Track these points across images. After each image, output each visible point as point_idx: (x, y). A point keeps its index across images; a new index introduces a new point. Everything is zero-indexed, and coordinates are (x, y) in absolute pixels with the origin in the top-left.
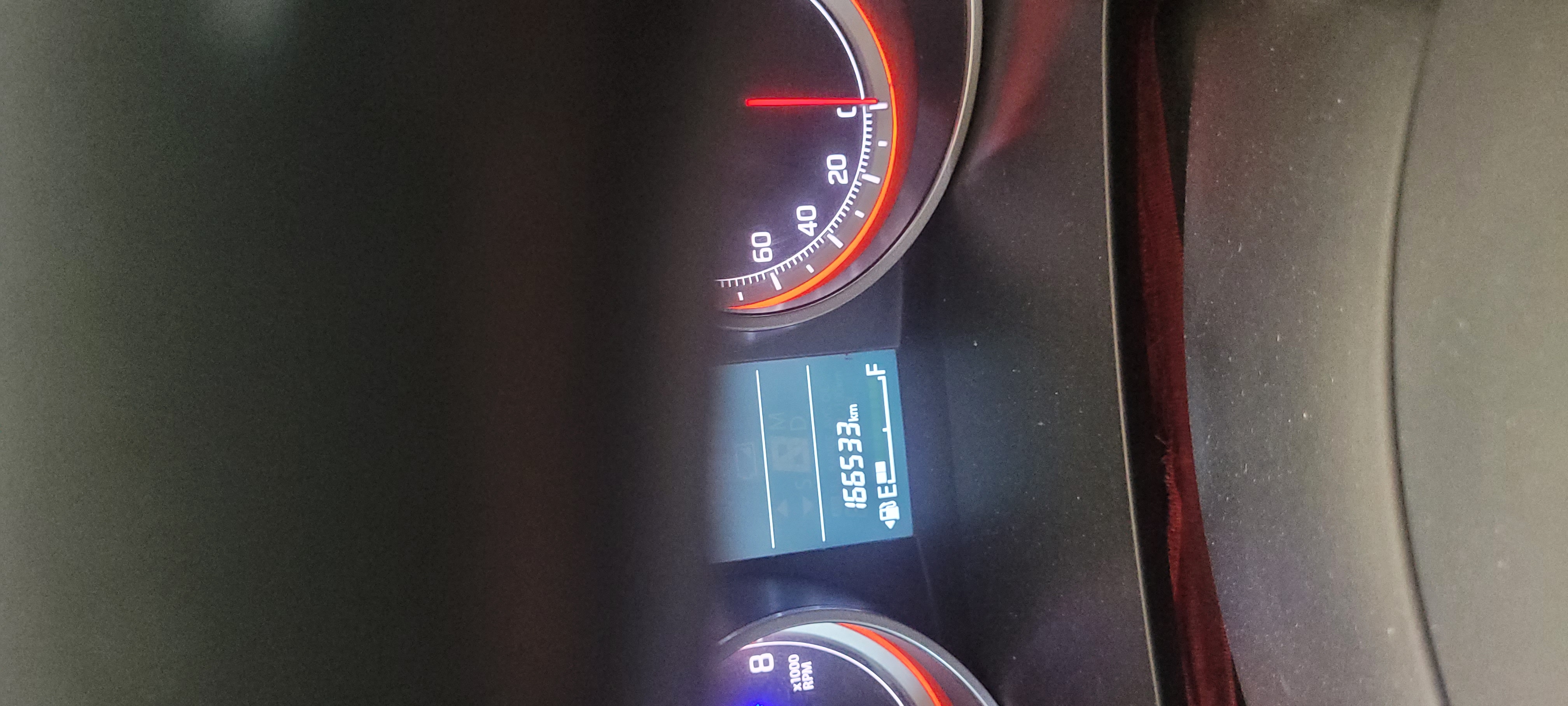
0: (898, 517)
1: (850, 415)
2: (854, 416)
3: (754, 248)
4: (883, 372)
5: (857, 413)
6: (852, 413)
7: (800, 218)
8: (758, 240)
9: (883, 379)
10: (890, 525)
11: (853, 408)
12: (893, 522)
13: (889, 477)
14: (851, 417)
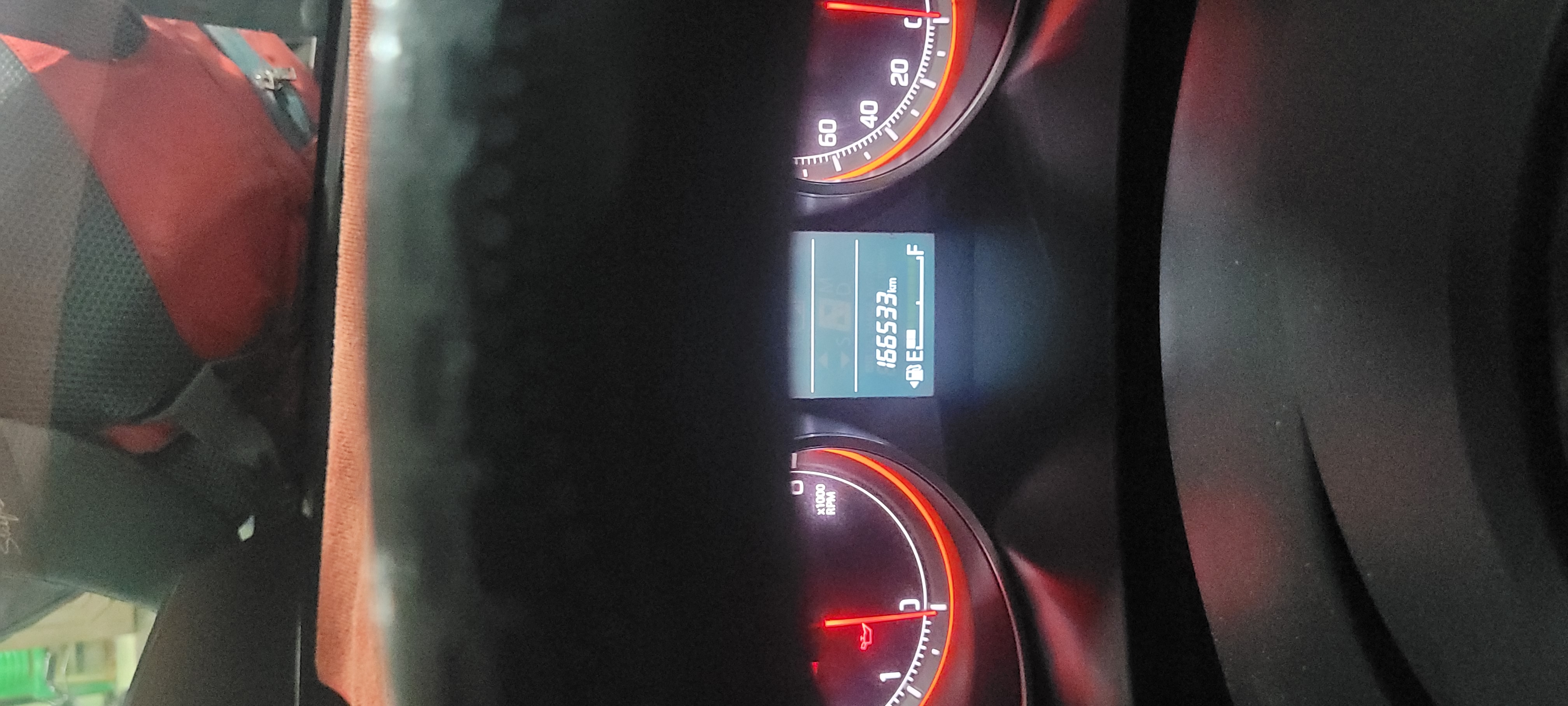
0: (922, 379)
1: (889, 287)
2: (893, 288)
3: (820, 133)
4: (922, 253)
5: (895, 286)
6: (891, 286)
7: (863, 111)
8: (825, 126)
9: (922, 259)
10: (914, 385)
11: (892, 281)
12: (918, 382)
13: (917, 344)
14: (890, 288)
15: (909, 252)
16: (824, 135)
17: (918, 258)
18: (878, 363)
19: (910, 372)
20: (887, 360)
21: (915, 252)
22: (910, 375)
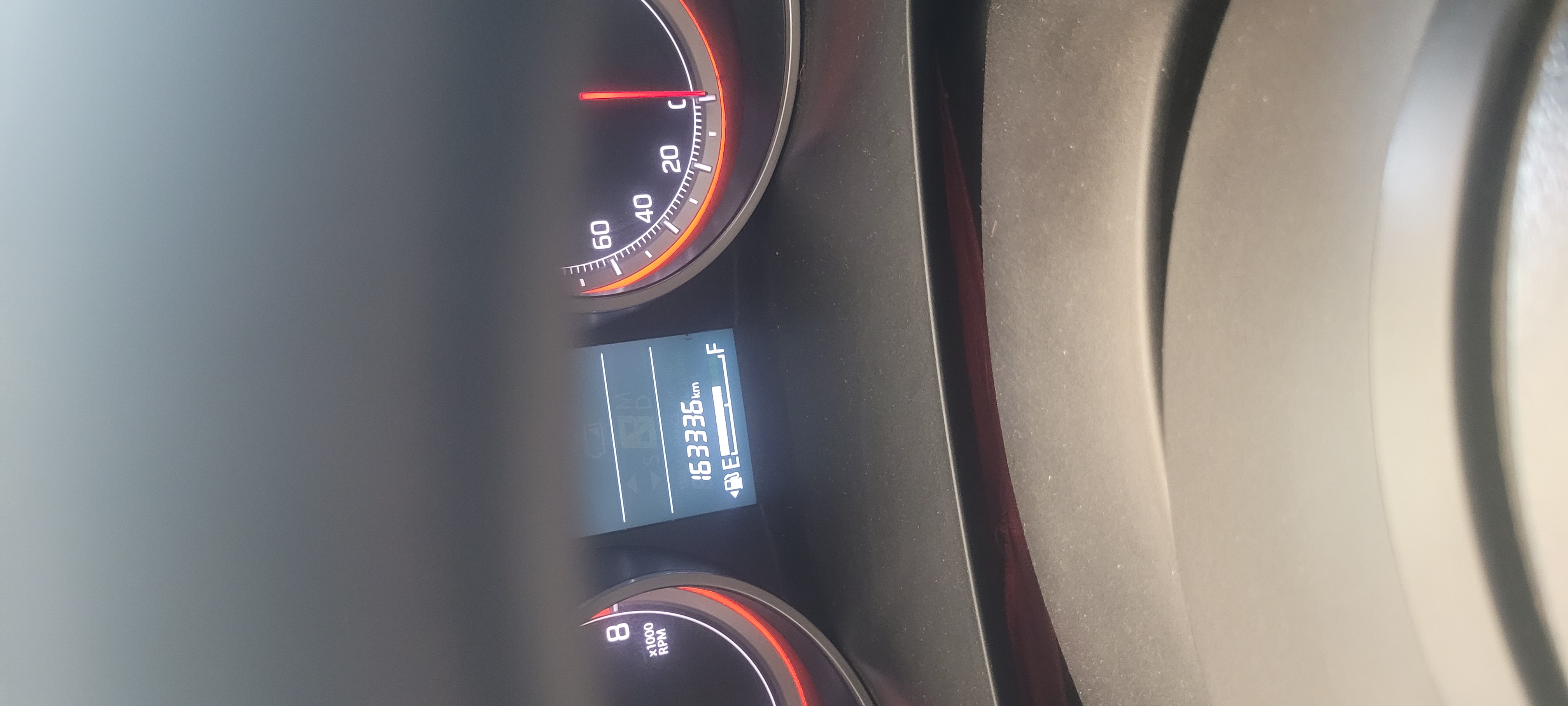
0: (742, 487)
1: (693, 393)
2: (696, 393)
3: (593, 236)
4: (722, 351)
5: (699, 390)
6: (695, 391)
7: (637, 206)
8: (597, 228)
9: (723, 357)
10: (735, 494)
11: (695, 386)
12: (738, 491)
13: (732, 450)
15: (709, 352)
16: (597, 237)
17: (719, 356)
18: (694, 477)
19: (728, 481)
20: (701, 472)
21: (715, 351)
22: (729, 485)
